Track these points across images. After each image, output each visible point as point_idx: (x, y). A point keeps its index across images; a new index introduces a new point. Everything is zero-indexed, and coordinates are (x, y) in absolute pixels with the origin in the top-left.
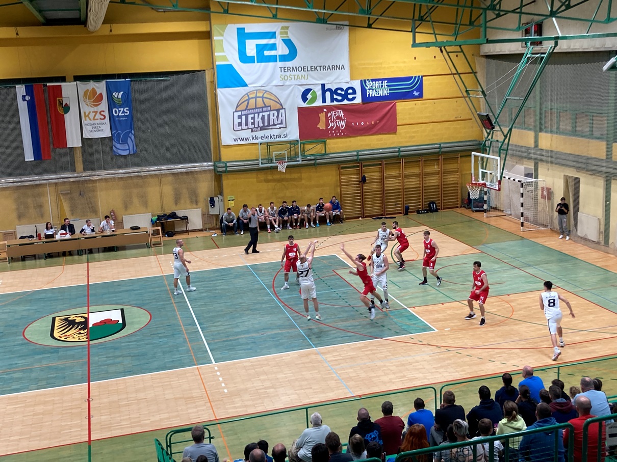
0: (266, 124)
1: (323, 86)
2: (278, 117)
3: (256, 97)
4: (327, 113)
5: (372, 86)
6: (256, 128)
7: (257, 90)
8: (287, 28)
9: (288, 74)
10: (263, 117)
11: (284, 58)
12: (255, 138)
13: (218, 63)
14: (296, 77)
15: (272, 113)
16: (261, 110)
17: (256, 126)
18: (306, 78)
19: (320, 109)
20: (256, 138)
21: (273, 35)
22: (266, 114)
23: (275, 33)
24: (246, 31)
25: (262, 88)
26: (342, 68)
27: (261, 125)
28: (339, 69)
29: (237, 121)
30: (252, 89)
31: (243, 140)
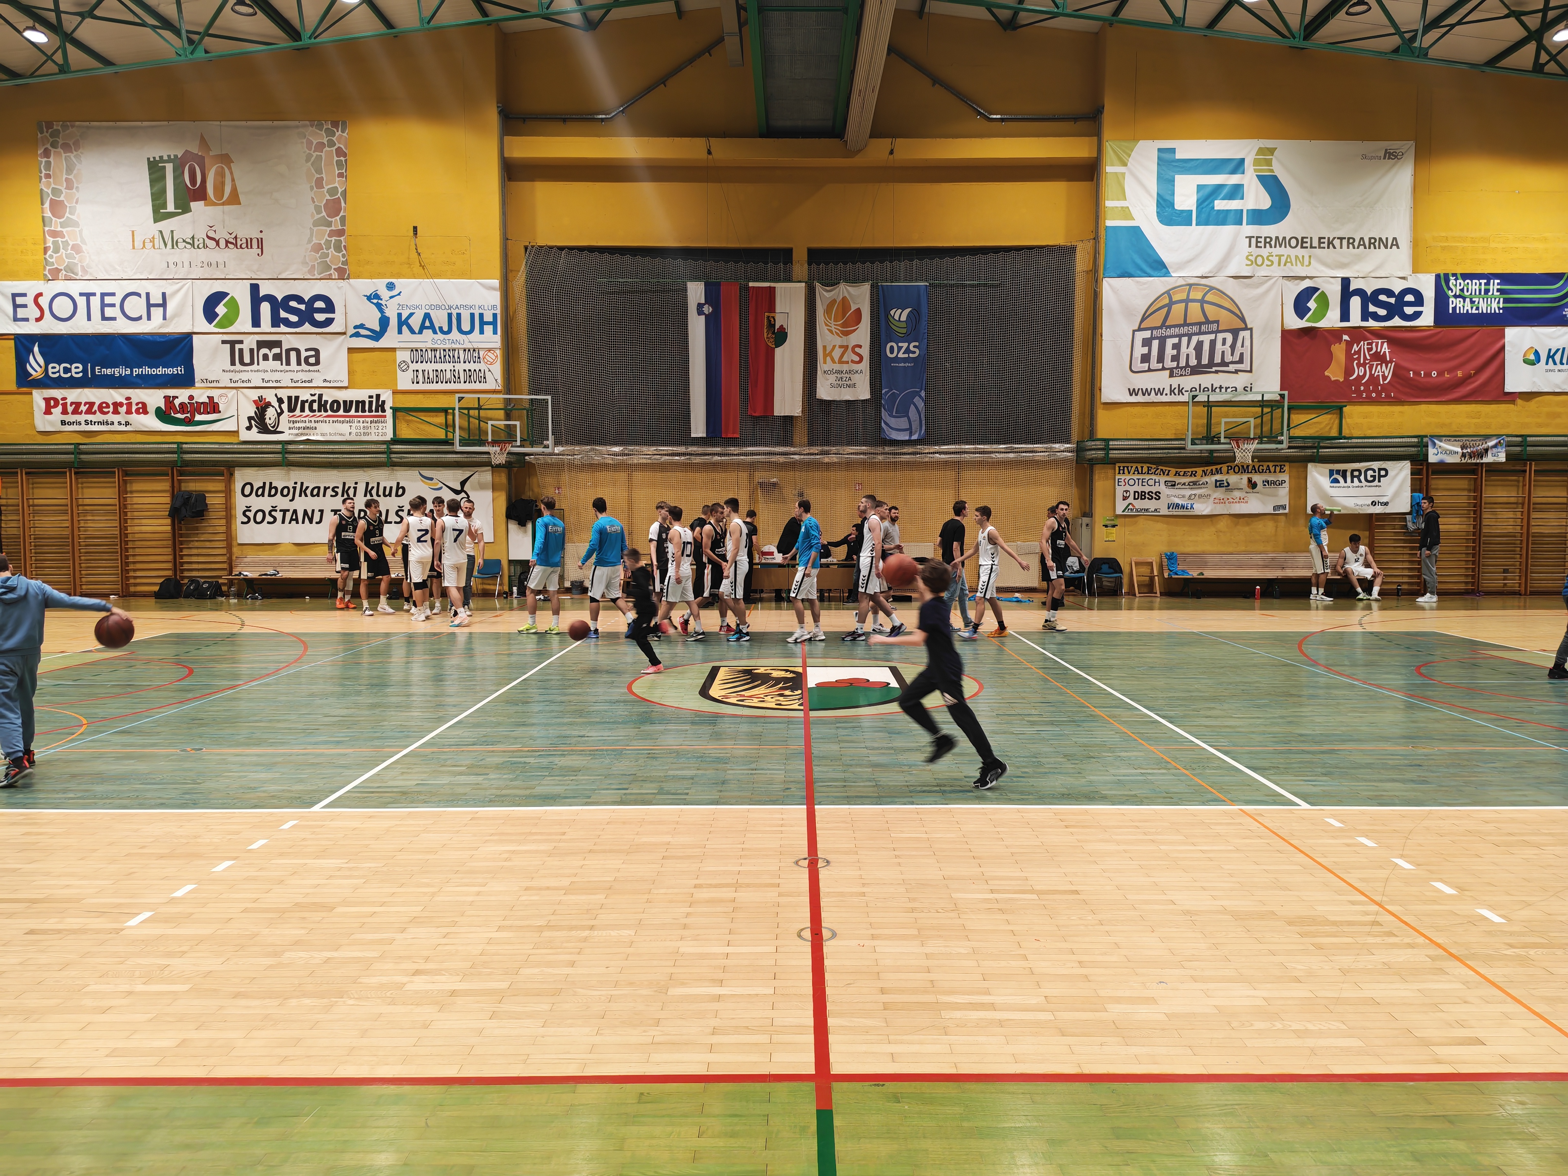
0: (1205, 361)
1: (1346, 282)
2: (1233, 347)
3: (1187, 301)
4: (1349, 345)
5: (1462, 290)
6: (1182, 368)
7: (1190, 285)
8: (1272, 151)
9: (1265, 252)
10: (1200, 345)
11: (1258, 217)
12: (1176, 391)
13: (1109, 223)
14: (1283, 259)
15: (1220, 336)
17: (1183, 363)
18: (1306, 262)
19: (1335, 334)
20: (1180, 391)
21: (1238, 166)
22: (1206, 339)
23: (1242, 161)
24: (1178, 156)
25: (1204, 281)
26: (1392, 245)
27: (1193, 362)
28: (1386, 247)
29: (1142, 350)
30: (1181, 282)
31: (1149, 395)
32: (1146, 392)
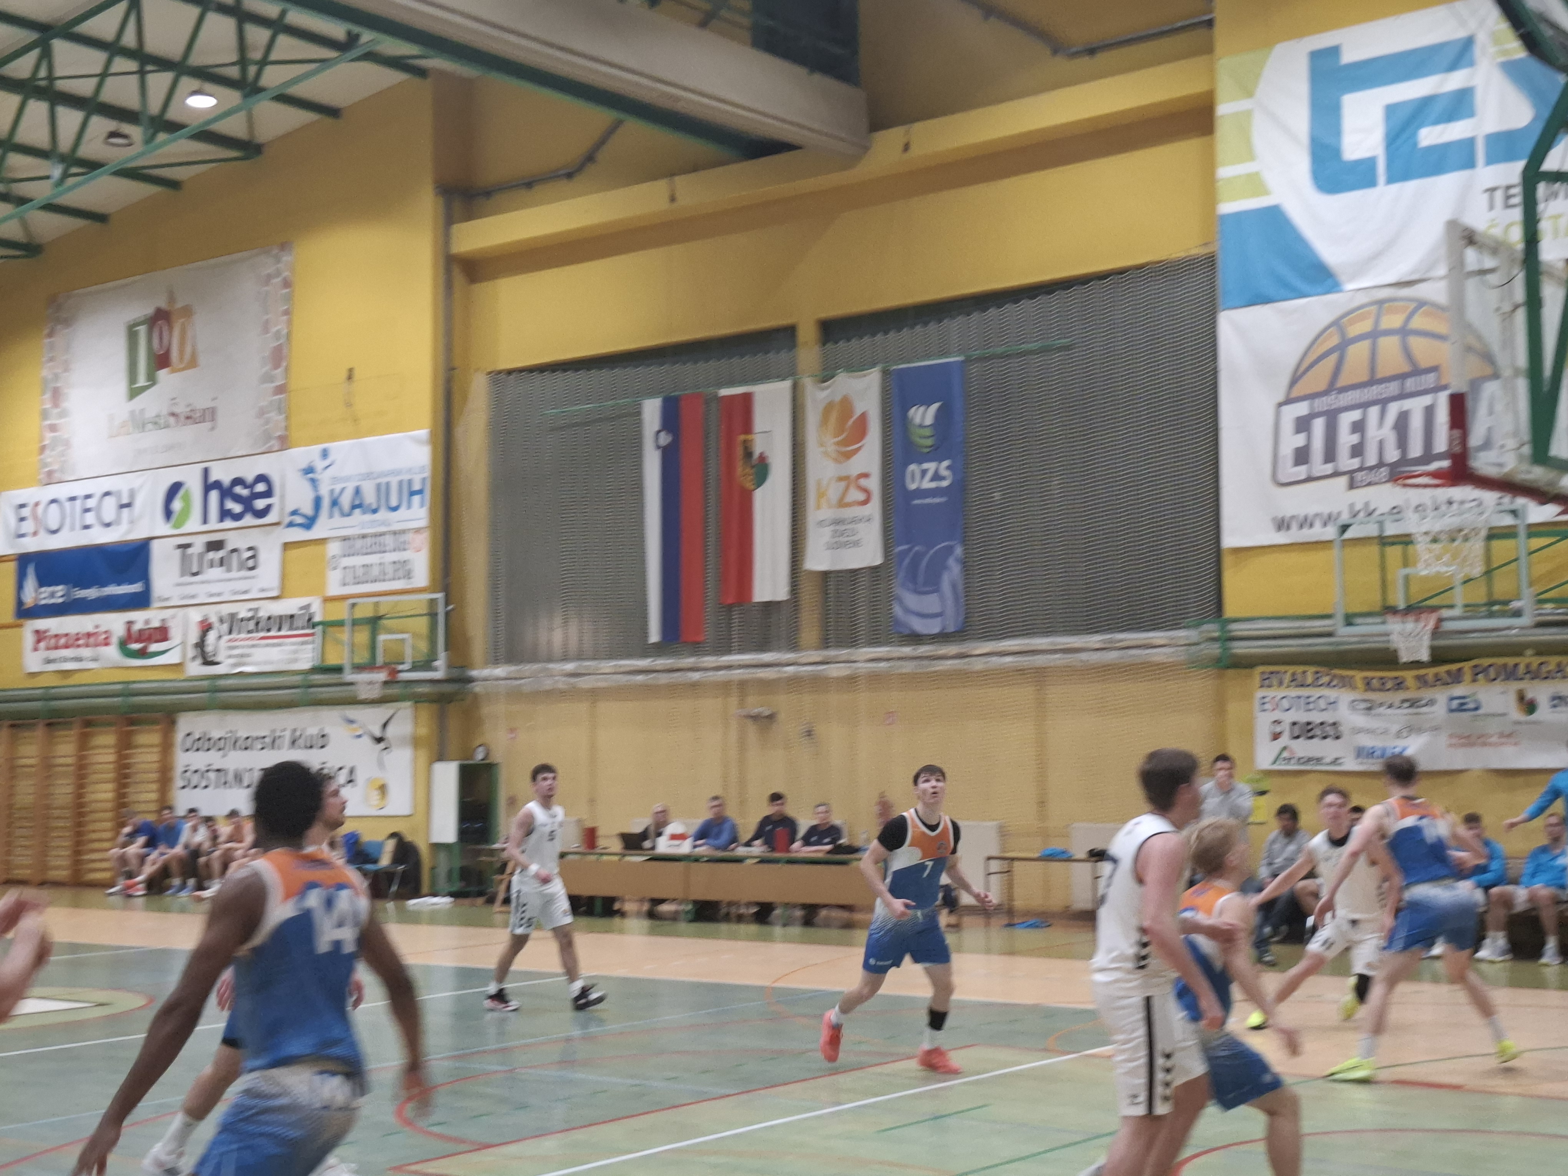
3: (1374, 335)
6: (1370, 469)
7: (1380, 303)
12: (1361, 515)
13: (1228, 207)
16: (1393, 388)
17: (1372, 460)
21: (1460, 54)
24: (1348, 57)
29: (1292, 441)
30: (1362, 299)
31: (1311, 525)
32: (1306, 522)
